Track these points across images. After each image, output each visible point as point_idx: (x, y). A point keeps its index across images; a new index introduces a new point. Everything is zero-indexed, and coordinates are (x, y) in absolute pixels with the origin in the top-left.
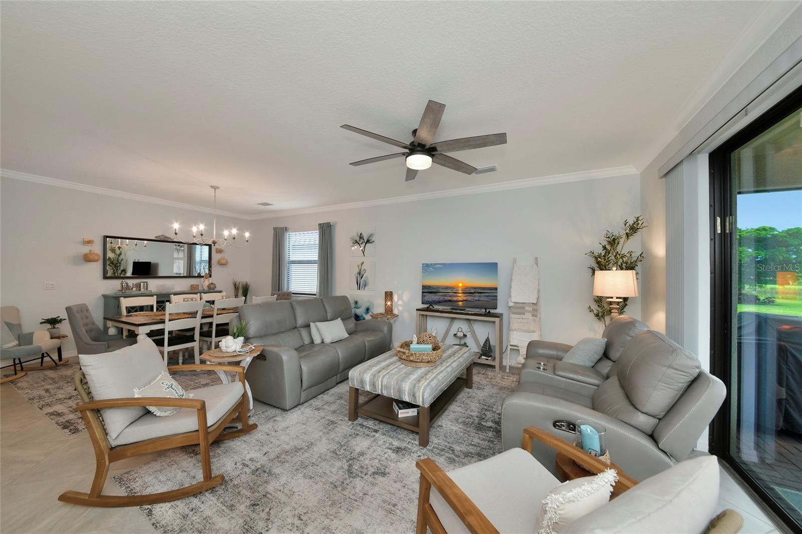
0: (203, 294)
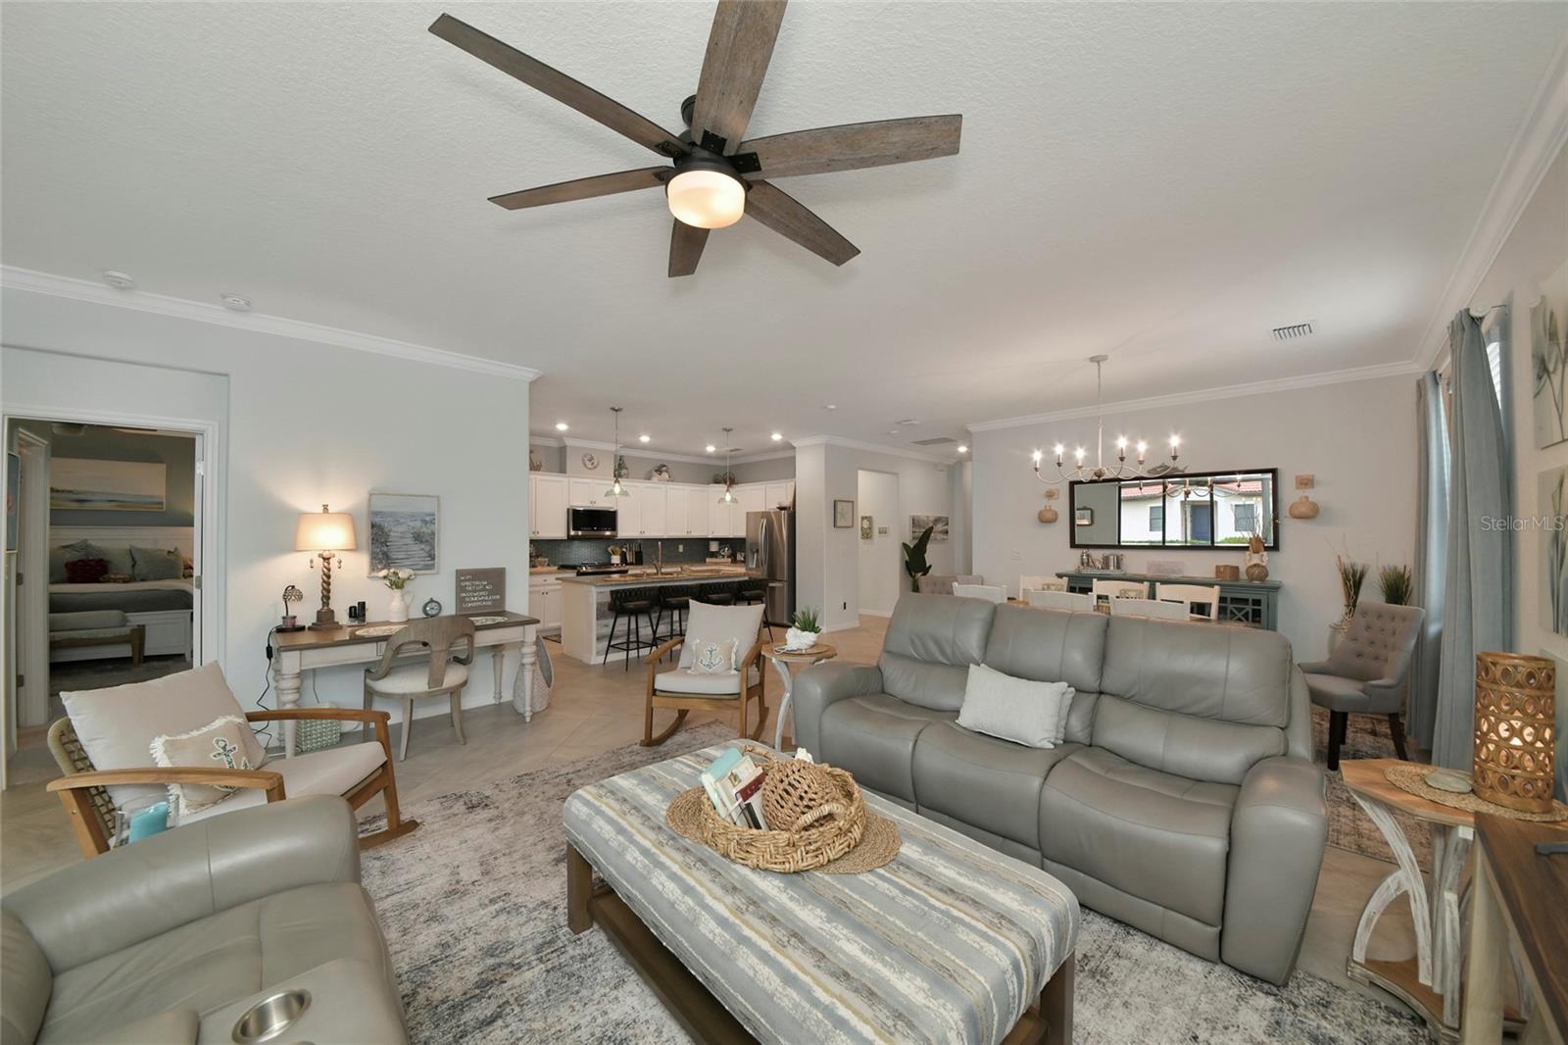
0: (1158, 584)
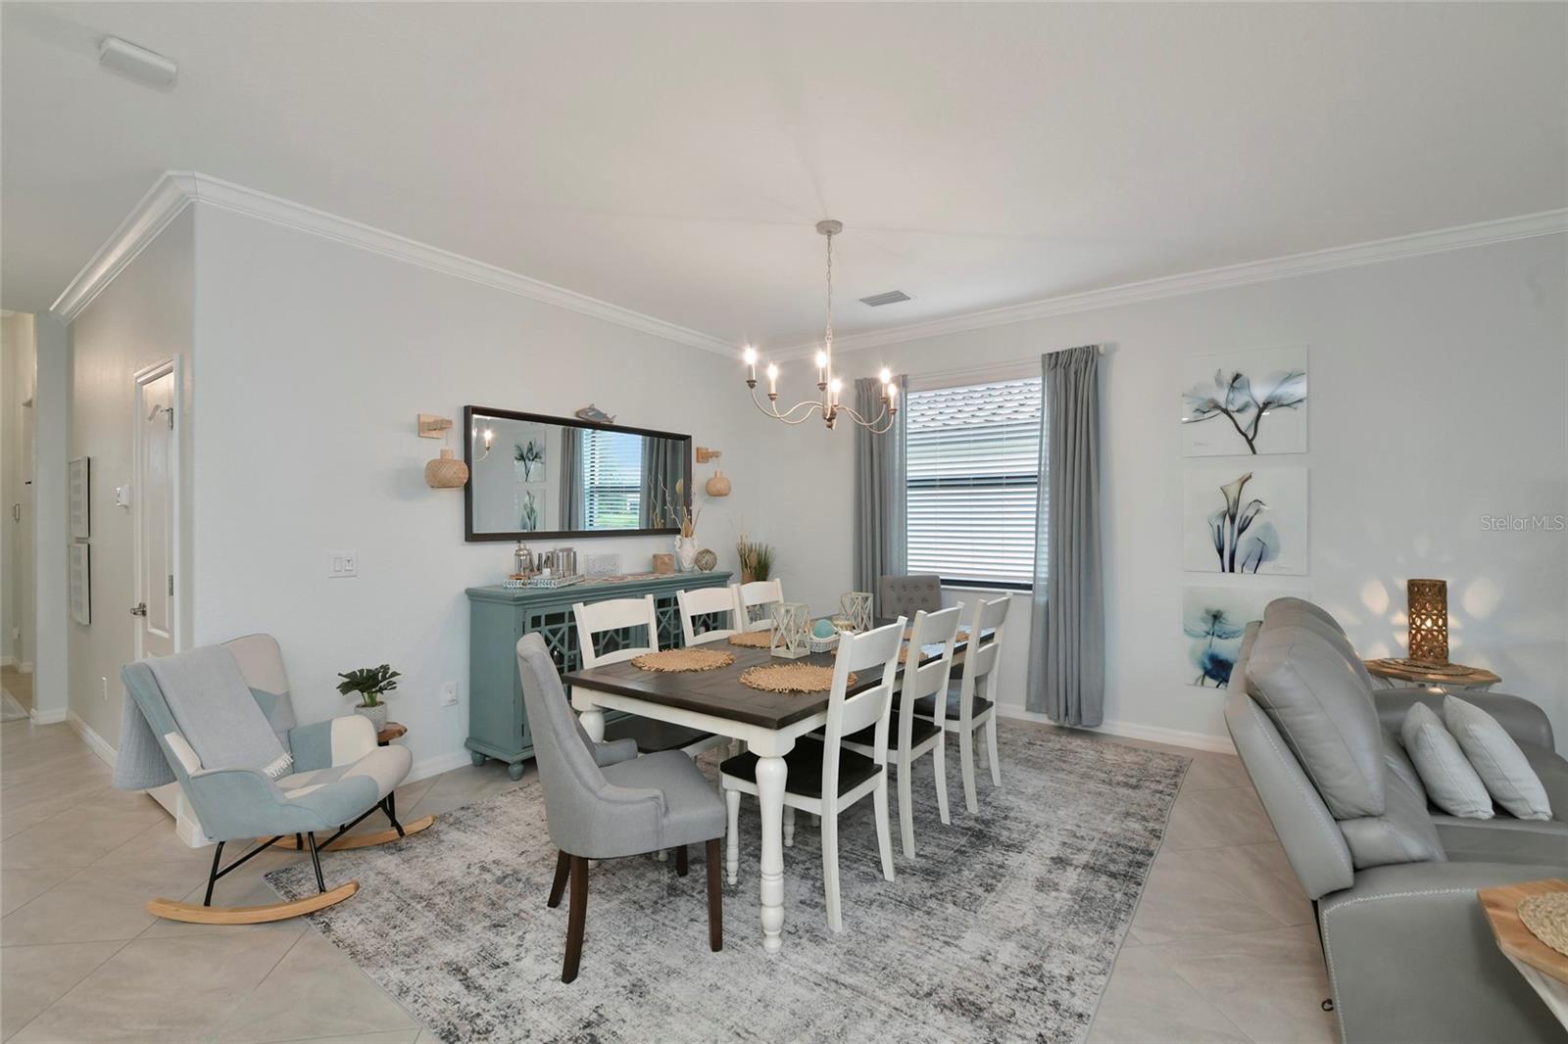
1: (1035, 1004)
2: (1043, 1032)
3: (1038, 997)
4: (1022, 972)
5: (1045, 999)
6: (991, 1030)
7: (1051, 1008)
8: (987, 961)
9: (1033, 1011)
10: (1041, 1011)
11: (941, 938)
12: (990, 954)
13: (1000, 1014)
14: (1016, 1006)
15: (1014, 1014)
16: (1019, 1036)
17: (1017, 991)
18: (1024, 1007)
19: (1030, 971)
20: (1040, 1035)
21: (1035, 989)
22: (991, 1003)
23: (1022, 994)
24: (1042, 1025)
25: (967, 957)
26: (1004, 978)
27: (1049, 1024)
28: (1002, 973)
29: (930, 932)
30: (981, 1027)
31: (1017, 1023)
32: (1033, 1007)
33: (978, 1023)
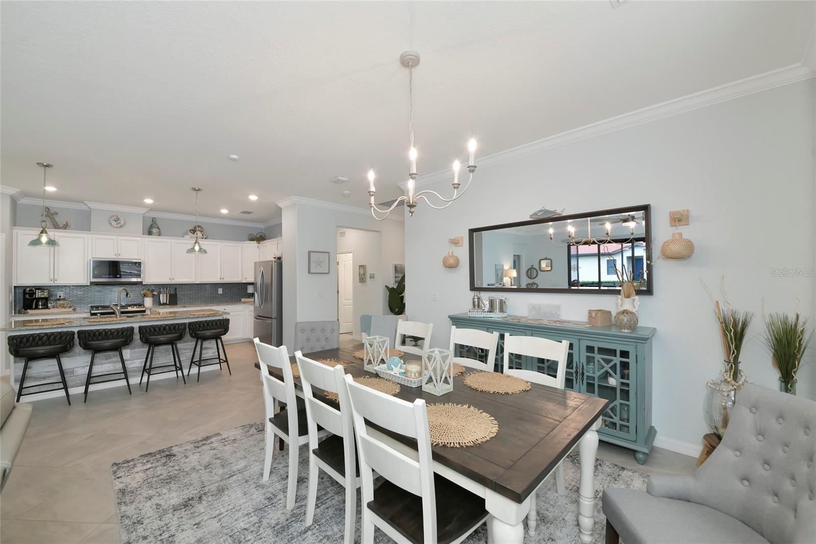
1: (155, 530)
2: (142, 526)
3: (156, 534)
4: (174, 535)
5: (152, 536)
6: (163, 510)
7: (146, 535)
8: (194, 525)
9: (153, 527)
10: (149, 530)
11: (226, 513)
12: (197, 528)
13: (166, 516)
14: (163, 523)
15: (160, 520)
16: (150, 517)
17: (168, 528)
18: (158, 526)
19: (171, 539)
20: (142, 524)
21: (161, 535)
22: (173, 515)
23: (165, 528)
24: (144, 527)
25: (205, 518)
26: (179, 526)
27: (142, 530)
28: (182, 527)
29: (233, 511)
30: (168, 507)
31: (156, 519)
32: (154, 529)
33: (171, 507)
